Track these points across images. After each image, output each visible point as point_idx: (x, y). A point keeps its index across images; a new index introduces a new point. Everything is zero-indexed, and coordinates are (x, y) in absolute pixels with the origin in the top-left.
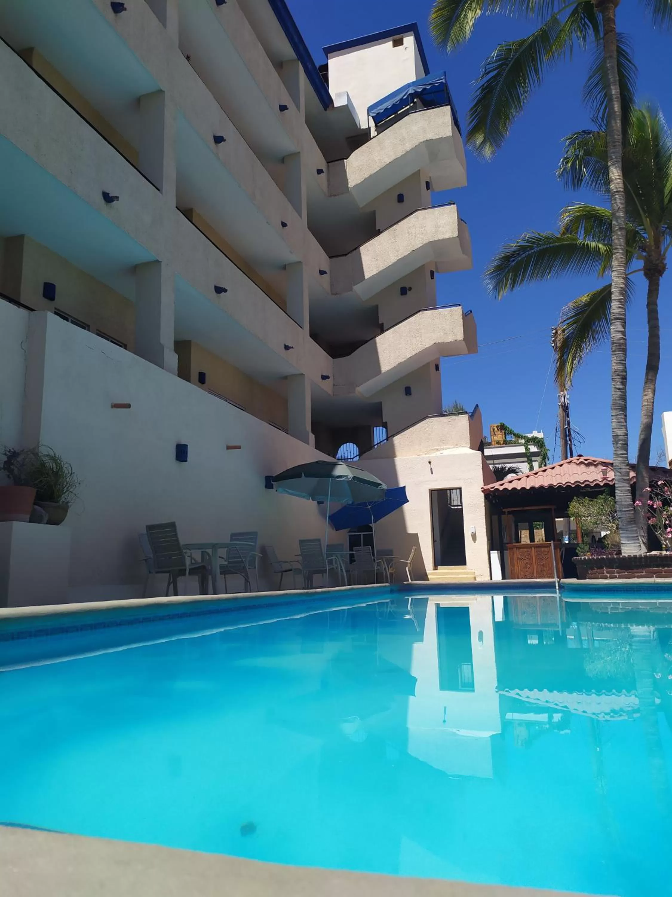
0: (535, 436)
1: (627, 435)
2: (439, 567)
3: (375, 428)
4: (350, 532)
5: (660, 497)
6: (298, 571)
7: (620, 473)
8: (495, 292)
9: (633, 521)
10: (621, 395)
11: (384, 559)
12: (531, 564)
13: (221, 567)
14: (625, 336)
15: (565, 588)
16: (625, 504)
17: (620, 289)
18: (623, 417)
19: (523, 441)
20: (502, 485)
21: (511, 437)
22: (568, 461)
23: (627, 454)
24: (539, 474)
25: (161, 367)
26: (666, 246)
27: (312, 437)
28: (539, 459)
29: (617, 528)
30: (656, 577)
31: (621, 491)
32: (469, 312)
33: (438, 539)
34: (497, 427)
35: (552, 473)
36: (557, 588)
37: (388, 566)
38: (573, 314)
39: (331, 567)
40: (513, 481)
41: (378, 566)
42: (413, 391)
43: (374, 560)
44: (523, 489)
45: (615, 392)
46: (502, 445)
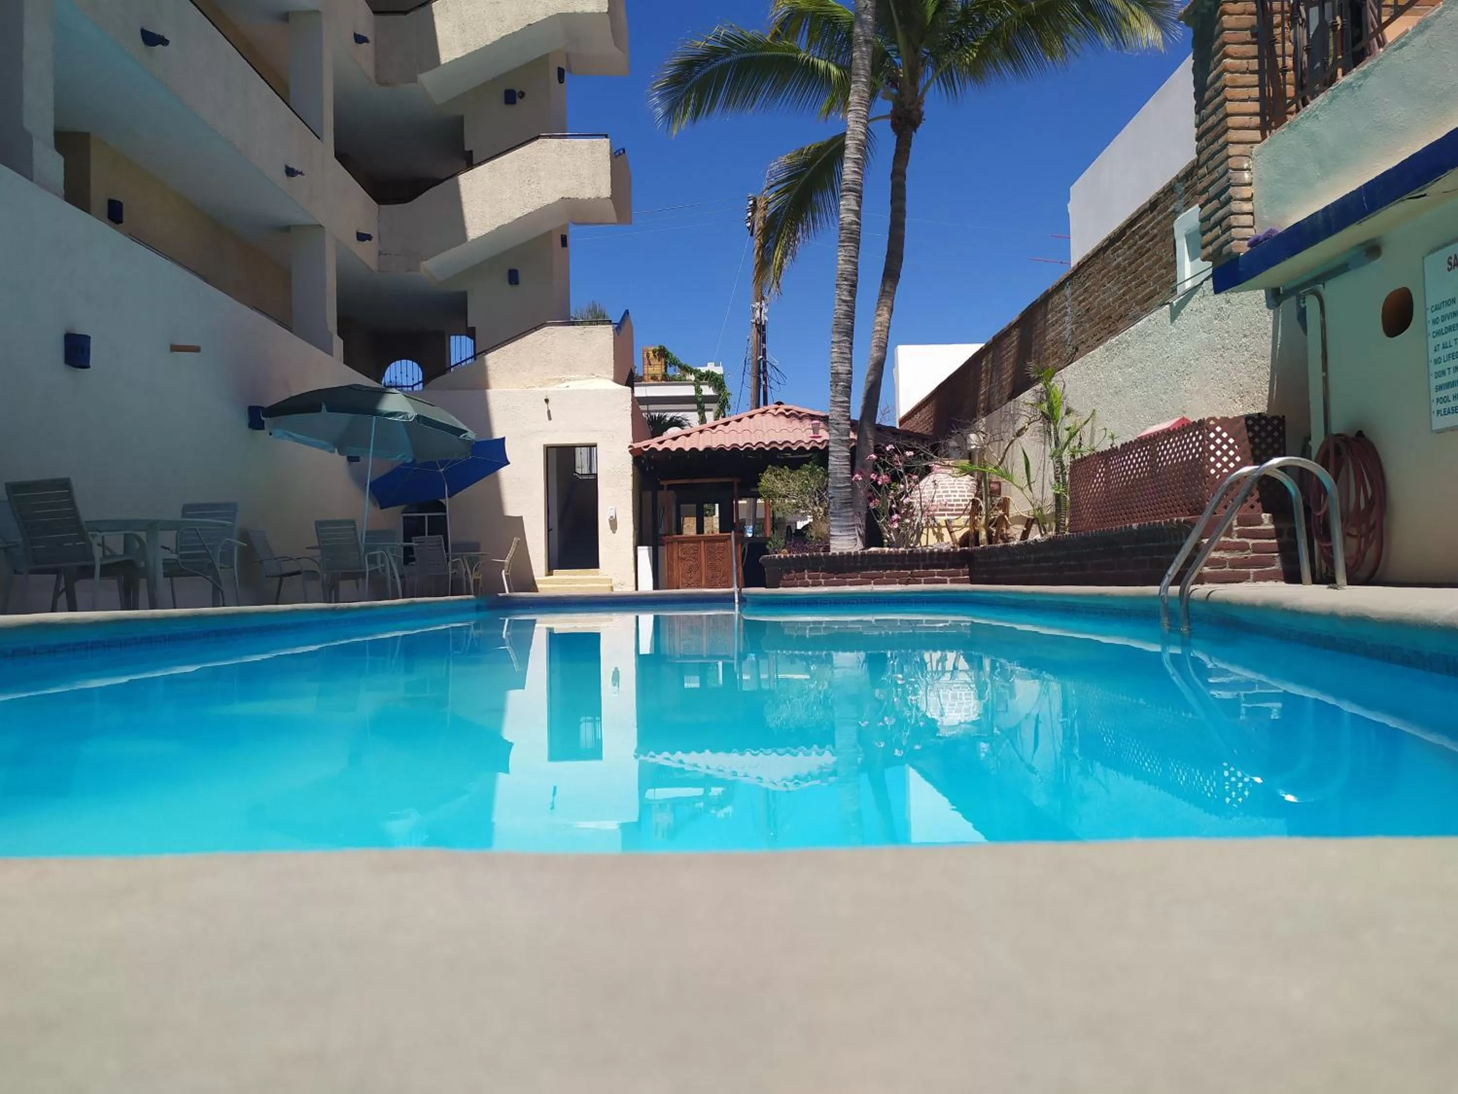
0: (711, 370)
1: (850, 373)
2: (555, 571)
3: (452, 338)
4: (404, 512)
5: (888, 469)
6: (312, 575)
7: (837, 430)
8: (667, 122)
9: (849, 503)
10: (847, 311)
11: (464, 557)
12: (699, 567)
13: (166, 563)
14: (860, 219)
15: (748, 600)
16: (840, 478)
17: (858, 142)
18: (847, 345)
19: (692, 377)
20: (661, 443)
21: (675, 370)
22: (762, 409)
23: (849, 402)
24: (718, 428)
25: (25, 176)
26: (926, 82)
27: (338, 344)
28: (715, 407)
29: (825, 514)
30: (875, 584)
31: (837, 458)
32: (621, 152)
33: (555, 525)
34: (654, 352)
35: (737, 428)
36: (737, 601)
37: (471, 569)
38: (785, 177)
39: (373, 568)
40: (678, 437)
41: (453, 568)
42: (522, 277)
43: (448, 559)
44: (694, 450)
45: (840, 305)
46: (660, 382)
